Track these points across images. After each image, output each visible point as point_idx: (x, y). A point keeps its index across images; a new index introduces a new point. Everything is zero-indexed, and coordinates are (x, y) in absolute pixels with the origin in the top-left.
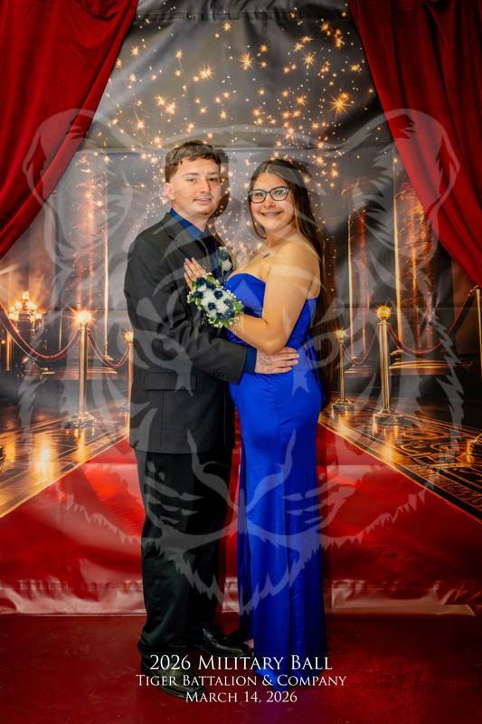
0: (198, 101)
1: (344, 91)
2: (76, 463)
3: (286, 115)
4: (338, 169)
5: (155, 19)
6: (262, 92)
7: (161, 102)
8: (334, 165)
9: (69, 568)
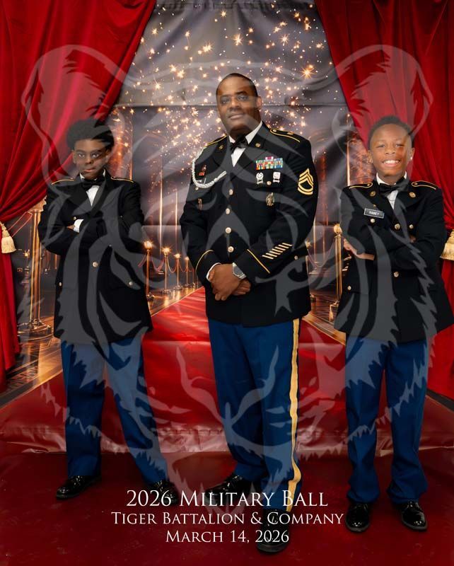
1: (311, 63)
5: (170, 8)
6: (249, 63)
7: (174, 69)
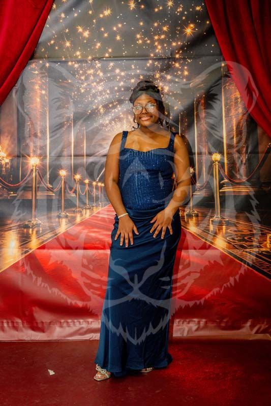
0: (103, 29)
1: (192, 23)
2: (30, 249)
3: (156, 38)
4: (188, 70)
6: (141, 24)
7: (80, 30)
8: (186, 68)
9: (27, 313)
